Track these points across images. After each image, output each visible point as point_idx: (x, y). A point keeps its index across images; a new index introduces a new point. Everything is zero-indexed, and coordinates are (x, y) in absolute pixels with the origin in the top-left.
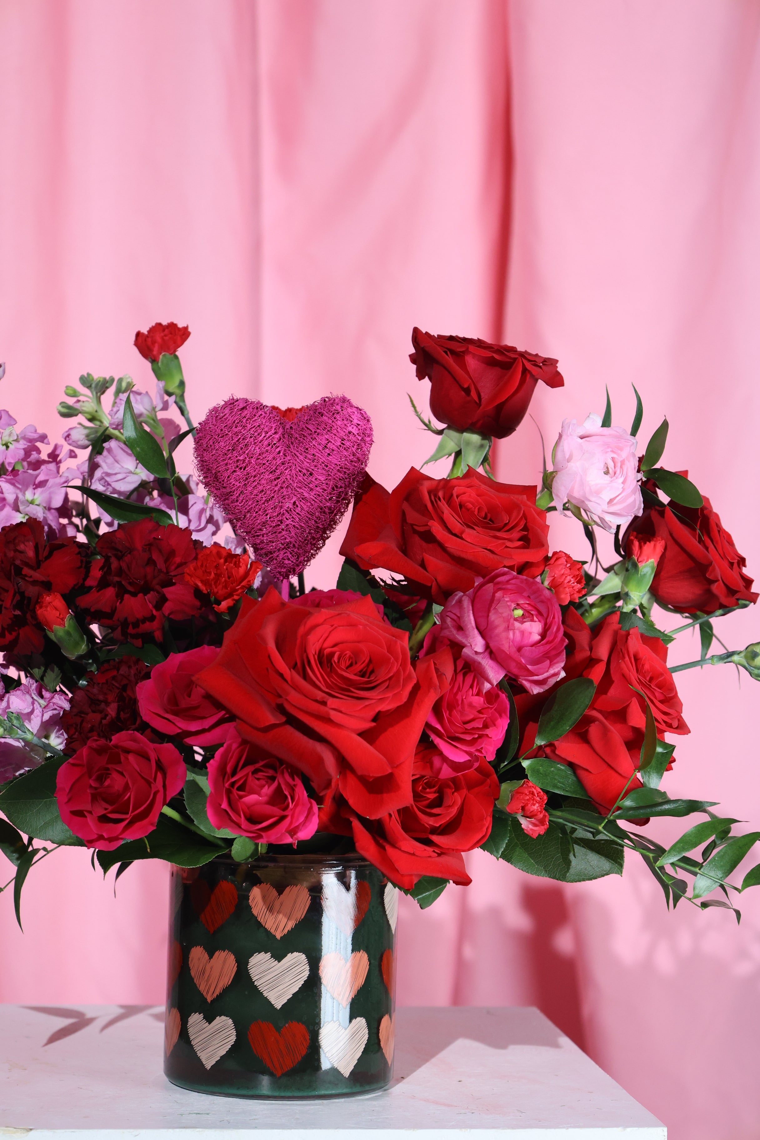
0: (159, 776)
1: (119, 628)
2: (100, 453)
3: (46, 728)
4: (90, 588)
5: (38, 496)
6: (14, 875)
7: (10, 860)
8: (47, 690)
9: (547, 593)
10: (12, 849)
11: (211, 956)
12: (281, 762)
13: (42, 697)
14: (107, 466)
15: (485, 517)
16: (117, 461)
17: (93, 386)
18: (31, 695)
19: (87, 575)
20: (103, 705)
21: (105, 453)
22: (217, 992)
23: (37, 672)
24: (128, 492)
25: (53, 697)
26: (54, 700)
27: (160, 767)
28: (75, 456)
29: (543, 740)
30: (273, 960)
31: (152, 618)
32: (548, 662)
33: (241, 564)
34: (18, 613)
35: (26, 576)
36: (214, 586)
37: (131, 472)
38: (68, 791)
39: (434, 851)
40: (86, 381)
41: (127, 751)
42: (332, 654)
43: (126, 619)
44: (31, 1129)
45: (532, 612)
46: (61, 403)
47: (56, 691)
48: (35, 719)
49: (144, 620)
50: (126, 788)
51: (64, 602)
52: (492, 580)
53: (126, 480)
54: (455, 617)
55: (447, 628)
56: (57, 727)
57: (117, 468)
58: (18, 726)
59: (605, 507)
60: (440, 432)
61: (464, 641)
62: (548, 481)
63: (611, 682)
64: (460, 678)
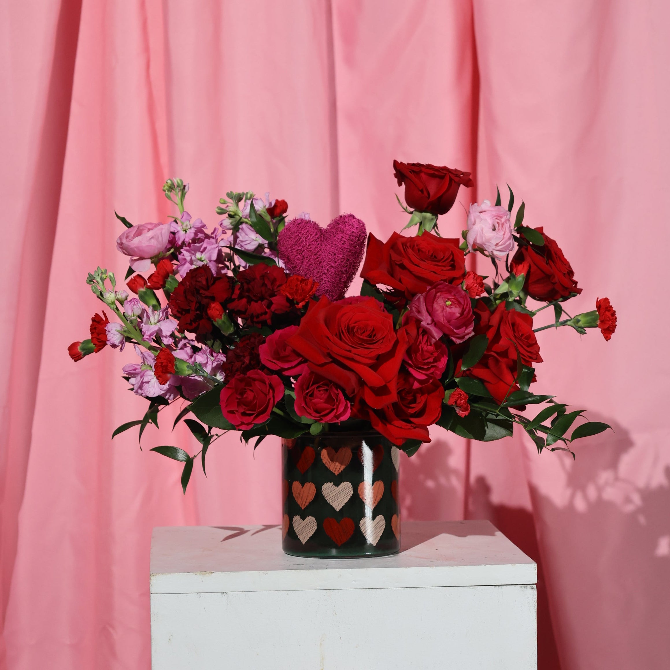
0: (271, 391)
1: (250, 319)
2: (238, 231)
3: (215, 370)
4: (234, 299)
5: (204, 256)
6: (202, 449)
7: (199, 441)
8: (215, 352)
9: (463, 293)
10: (200, 435)
11: (303, 486)
12: (331, 382)
13: (212, 356)
14: (242, 237)
15: (432, 255)
16: (246, 235)
17: (233, 197)
18: (206, 355)
19: (233, 293)
20: (242, 357)
21: (240, 231)
22: (307, 504)
23: (209, 342)
24: (253, 249)
25: (217, 356)
26: (218, 357)
27: (271, 387)
28: (226, 233)
29: (465, 367)
30: (334, 486)
31: (266, 313)
32: (465, 327)
33: (308, 284)
34: (198, 312)
35: (202, 294)
36: (295, 296)
37: (253, 240)
38: (226, 401)
39: (412, 426)
40: (230, 195)
41: (255, 380)
42: (354, 327)
43: (252, 314)
44: (213, 572)
45: (455, 303)
46: (217, 208)
47: (220, 352)
48: (208, 366)
49: (262, 314)
50: (254, 398)
51: (221, 306)
52: (435, 287)
53: (251, 244)
54: (416, 307)
55: (413, 312)
56: (220, 370)
57: (246, 238)
58: (200, 369)
59: (494, 247)
60: (411, 213)
61: (422, 318)
62: (465, 235)
63: (501, 337)
64: (421, 337)
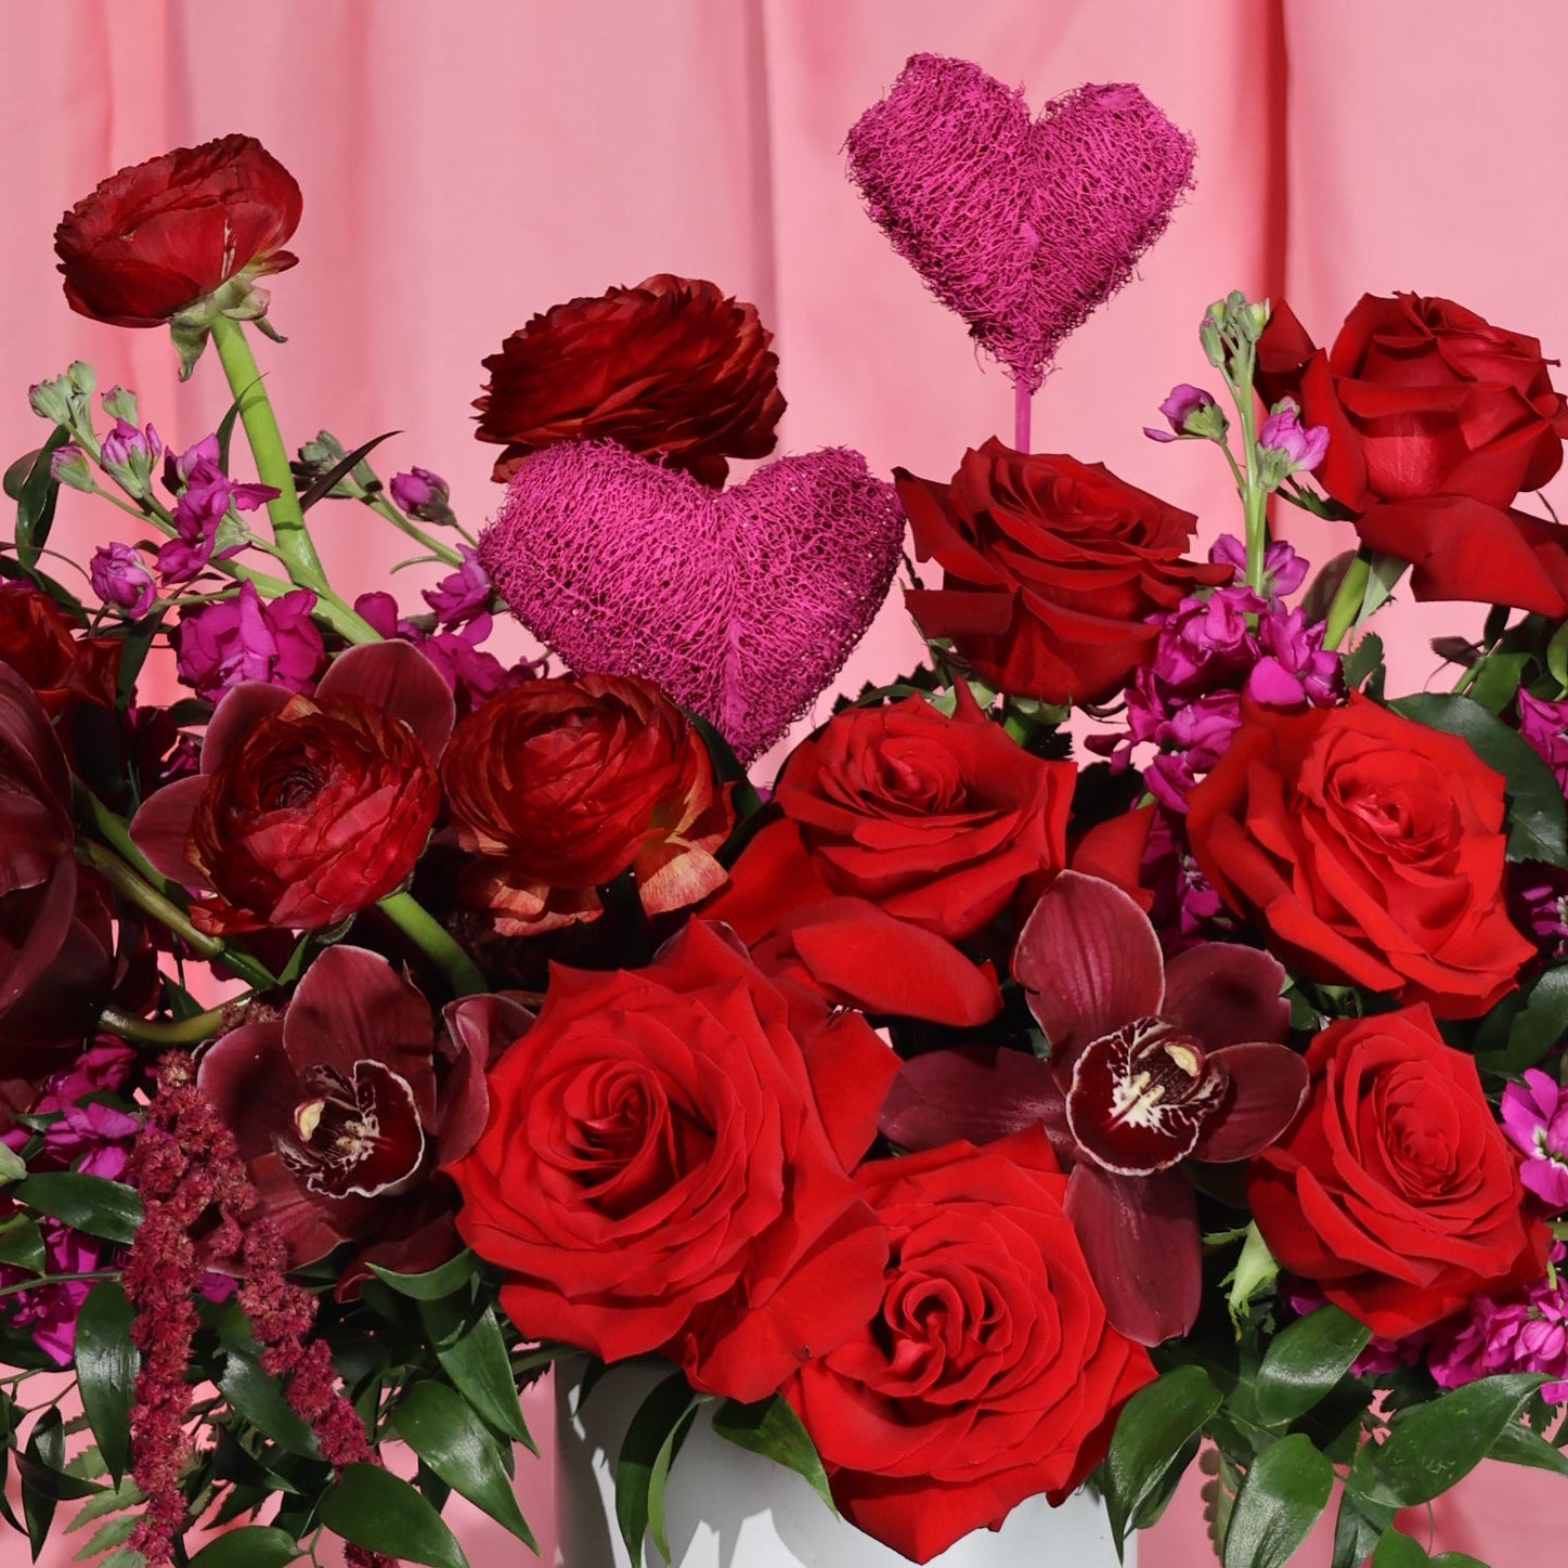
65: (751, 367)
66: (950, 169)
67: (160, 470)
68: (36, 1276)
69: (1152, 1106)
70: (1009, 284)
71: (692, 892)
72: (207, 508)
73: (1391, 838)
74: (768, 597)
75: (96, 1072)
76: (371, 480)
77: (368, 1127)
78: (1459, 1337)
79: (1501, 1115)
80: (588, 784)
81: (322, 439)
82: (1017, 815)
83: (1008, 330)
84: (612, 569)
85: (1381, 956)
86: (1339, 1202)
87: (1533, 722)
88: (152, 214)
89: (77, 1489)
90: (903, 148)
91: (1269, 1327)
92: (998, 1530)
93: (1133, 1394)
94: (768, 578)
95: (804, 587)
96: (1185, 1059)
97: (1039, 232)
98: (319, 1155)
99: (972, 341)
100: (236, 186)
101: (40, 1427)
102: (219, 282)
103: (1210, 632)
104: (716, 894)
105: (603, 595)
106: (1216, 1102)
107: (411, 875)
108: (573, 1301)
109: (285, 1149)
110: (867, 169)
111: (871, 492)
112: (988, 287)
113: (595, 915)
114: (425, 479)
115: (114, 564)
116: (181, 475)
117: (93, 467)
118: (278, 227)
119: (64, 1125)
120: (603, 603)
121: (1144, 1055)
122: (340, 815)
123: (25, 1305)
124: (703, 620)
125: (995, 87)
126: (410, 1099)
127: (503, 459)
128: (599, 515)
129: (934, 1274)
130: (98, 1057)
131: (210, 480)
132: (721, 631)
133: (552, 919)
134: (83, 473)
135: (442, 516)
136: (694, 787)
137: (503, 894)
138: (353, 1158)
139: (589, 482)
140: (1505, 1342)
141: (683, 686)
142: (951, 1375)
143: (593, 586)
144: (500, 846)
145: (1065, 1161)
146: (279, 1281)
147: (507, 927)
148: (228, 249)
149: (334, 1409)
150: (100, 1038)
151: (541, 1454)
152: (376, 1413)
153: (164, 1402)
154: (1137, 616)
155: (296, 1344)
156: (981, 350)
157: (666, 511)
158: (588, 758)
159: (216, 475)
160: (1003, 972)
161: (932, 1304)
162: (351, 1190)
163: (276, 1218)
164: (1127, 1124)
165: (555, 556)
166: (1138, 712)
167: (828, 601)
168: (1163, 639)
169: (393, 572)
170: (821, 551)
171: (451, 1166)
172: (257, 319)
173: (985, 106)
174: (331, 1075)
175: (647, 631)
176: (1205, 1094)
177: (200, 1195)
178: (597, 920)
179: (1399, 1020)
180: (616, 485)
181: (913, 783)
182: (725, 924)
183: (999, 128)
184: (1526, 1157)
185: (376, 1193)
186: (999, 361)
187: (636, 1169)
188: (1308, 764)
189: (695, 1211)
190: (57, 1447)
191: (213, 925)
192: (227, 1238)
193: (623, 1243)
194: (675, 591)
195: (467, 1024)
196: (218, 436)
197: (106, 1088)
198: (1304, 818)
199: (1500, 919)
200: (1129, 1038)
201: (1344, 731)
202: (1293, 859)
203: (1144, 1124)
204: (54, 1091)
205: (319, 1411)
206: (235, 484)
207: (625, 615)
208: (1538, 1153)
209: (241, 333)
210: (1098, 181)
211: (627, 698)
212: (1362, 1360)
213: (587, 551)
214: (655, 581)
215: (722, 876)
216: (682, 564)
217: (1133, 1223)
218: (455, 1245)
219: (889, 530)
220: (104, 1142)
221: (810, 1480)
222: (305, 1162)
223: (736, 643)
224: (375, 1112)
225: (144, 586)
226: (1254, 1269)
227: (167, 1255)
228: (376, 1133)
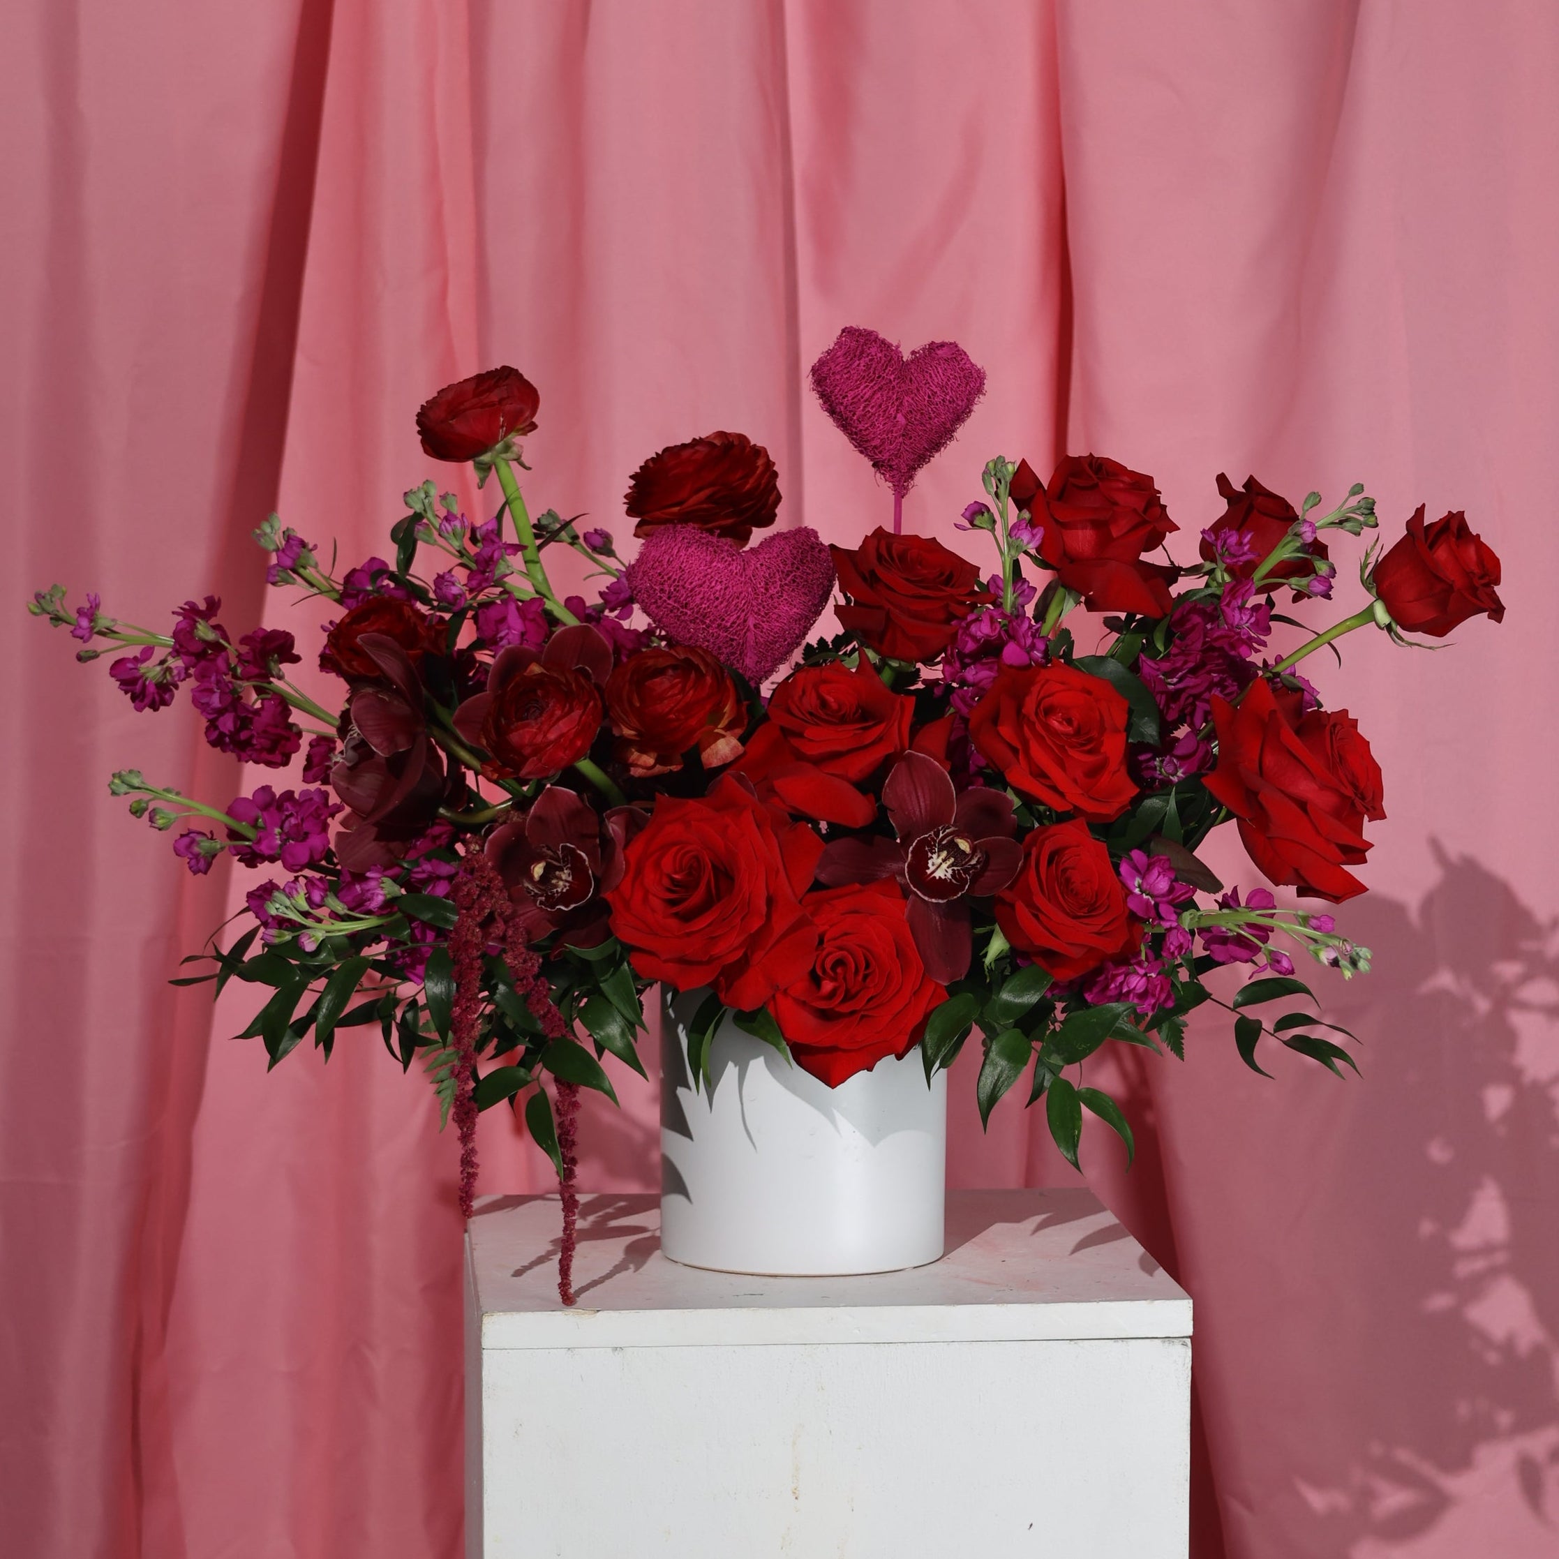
44: (598, 1311)
65: (763, 481)
66: (862, 387)
67: (468, 535)
68: (405, 944)
69: (948, 868)
70: (891, 444)
71: (726, 757)
72: (491, 558)
73: (1067, 735)
74: (768, 605)
75: (435, 838)
76: (574, 534)
77: (565, 875)
78: (1098, 979)
79: (1119, 872)
80: (675, 706)
81: (550, 513)
82: (883, 725)
83: (891, 466)
84: (691, 591)
85: (1062, 795)
86: (1036, 917)
87: (1146, 670)
88: (465, 410)
89: (426, 1042)
90: (838, 377)
91: (1007, 973)
92: (871, 1071)
93: (936, 1008)
94: (768, 595)
95: (786, 599)
96: (964, 845)
97: (906, 418)
98: (543, 888)
99: (873, 470)
100: (505, 396)
101: (408, 1008)
102: (497, 442)
103: (983, 630)
104: (738, 759)
105: (686, 604)
106: (979, 866)
107: (589, 752)
108: (665, 961)
109: (527, 885)
110: (821, 387)
111: (820, 551)
112: (880, 446)
113: (679, 767)
114: (600, 535)
115: (446, 583)
116: (479, 536)
117: (435, 533)
118: (527, 414)
119: (419, 869)
120: (686, 608)
121: (944, 842)
122: (554, 724)
123: (400, 957)
124: (735, 616)
125: (885, 344)
126: (587, 863)
127: (639, 526)
128: (684, 565)
129: (840, 949)
130: (436, 830)
131: (493, 542)
132: (745, 621)
133: (659, 768)
134: (430, 535)
135: (610, 553)
136: (729, 703)
137: (635, 755)
138: (559, 890)
139: (680, 548)
140: (1118, 984)
141: (726, 648)
142: (848, 997)
143: (682, 599)
144: (633, 732)
145: (906, 893)
146: (523, 950)
147: (636, 772)
148: (502, 426)
149: (549, 1011)
150: (438, 821)
151: (650, 1031)
152: (571, 1011)
153: (467, 1007)
154: (947, 621)
155: (531, 979)
156: (878, 475)
157: (718, 562)
158: (676, 692)
159: (496, 540)
160: (878, 798)
161: (840, 963)
162: (558, 907)
163: (522, 918)
164: (935, 877)
165: (662, 584)
166: (948, 668)
167: (797, 606)
168: (960, 632)
169: (585, 579)
170: (794, 581)
171: (607, 895)
172: (518, 460)
173: (879, 355)
174: (549, 849)
175: (708, 622)
176: (973, 862)
177: (485, 908)
178: (680, 770)
179: (1068, 826)
180: (693, 549)
181: (834, 706)
182: (742, 773)
183: (887, 365)
184: (1132, 893)
185: (570, 908)
186: (886, 480)
187: (696, 898)
188: (1028, 699)
189: (724, 920)
190: (416, 1018)
191: (492, 775)
192: (498, 929)
193: (689, 934)
194: (722, 602)
195: (614, 827)
196: (497, 517)
197: (440, 846)
198: (1025, 726)
199: (1123, 774)
200: (937, 834)
201: (1047, 681)
202: (1019, 747)
203: (943, 877)
204: (415, 847)
205: (542, 1012)
206: (505, 544)
207: (697, 613)
208: (1137, 891)
209: (509, 466)
210: (936, 393)
211: (696, 660)
212: (1051, 989)
213: (678, 582)
214: (712, 597)
215: (741, 749)
216: (726, 589)
217: (939, 924)
218: (608, 934)
219: (829, 570)
220: (439, 878)
221: (777, 1048)
222: (536, 891)
223: (752, 627)
224: (570, 868)
225: (461, 595)
226: (997, 945)
227: (469, 937)
228: (570, 879)
